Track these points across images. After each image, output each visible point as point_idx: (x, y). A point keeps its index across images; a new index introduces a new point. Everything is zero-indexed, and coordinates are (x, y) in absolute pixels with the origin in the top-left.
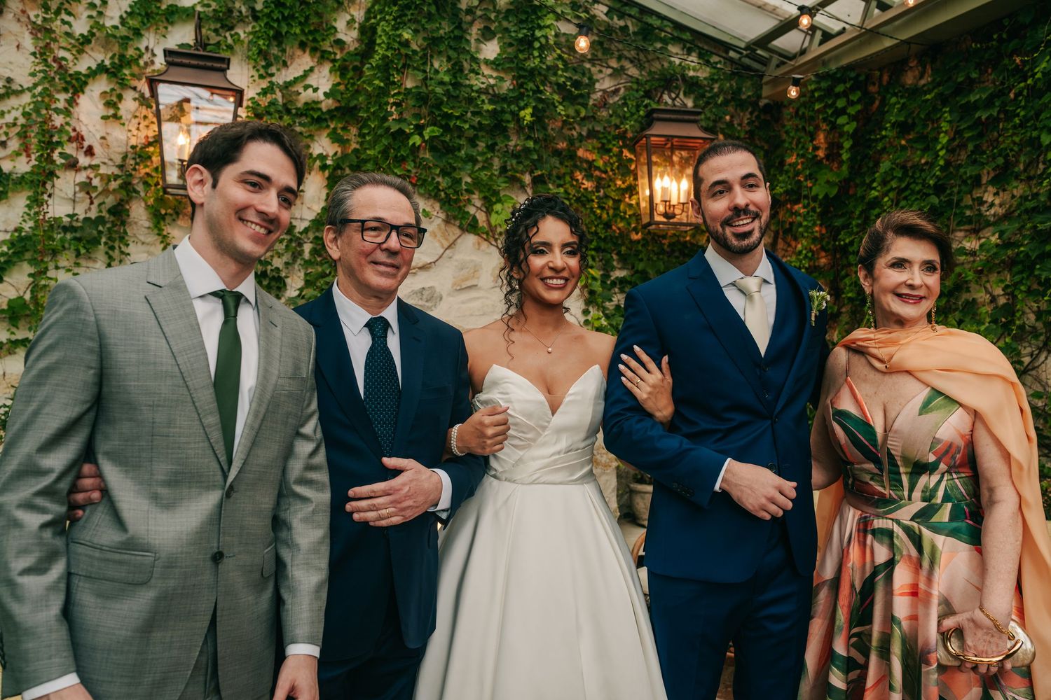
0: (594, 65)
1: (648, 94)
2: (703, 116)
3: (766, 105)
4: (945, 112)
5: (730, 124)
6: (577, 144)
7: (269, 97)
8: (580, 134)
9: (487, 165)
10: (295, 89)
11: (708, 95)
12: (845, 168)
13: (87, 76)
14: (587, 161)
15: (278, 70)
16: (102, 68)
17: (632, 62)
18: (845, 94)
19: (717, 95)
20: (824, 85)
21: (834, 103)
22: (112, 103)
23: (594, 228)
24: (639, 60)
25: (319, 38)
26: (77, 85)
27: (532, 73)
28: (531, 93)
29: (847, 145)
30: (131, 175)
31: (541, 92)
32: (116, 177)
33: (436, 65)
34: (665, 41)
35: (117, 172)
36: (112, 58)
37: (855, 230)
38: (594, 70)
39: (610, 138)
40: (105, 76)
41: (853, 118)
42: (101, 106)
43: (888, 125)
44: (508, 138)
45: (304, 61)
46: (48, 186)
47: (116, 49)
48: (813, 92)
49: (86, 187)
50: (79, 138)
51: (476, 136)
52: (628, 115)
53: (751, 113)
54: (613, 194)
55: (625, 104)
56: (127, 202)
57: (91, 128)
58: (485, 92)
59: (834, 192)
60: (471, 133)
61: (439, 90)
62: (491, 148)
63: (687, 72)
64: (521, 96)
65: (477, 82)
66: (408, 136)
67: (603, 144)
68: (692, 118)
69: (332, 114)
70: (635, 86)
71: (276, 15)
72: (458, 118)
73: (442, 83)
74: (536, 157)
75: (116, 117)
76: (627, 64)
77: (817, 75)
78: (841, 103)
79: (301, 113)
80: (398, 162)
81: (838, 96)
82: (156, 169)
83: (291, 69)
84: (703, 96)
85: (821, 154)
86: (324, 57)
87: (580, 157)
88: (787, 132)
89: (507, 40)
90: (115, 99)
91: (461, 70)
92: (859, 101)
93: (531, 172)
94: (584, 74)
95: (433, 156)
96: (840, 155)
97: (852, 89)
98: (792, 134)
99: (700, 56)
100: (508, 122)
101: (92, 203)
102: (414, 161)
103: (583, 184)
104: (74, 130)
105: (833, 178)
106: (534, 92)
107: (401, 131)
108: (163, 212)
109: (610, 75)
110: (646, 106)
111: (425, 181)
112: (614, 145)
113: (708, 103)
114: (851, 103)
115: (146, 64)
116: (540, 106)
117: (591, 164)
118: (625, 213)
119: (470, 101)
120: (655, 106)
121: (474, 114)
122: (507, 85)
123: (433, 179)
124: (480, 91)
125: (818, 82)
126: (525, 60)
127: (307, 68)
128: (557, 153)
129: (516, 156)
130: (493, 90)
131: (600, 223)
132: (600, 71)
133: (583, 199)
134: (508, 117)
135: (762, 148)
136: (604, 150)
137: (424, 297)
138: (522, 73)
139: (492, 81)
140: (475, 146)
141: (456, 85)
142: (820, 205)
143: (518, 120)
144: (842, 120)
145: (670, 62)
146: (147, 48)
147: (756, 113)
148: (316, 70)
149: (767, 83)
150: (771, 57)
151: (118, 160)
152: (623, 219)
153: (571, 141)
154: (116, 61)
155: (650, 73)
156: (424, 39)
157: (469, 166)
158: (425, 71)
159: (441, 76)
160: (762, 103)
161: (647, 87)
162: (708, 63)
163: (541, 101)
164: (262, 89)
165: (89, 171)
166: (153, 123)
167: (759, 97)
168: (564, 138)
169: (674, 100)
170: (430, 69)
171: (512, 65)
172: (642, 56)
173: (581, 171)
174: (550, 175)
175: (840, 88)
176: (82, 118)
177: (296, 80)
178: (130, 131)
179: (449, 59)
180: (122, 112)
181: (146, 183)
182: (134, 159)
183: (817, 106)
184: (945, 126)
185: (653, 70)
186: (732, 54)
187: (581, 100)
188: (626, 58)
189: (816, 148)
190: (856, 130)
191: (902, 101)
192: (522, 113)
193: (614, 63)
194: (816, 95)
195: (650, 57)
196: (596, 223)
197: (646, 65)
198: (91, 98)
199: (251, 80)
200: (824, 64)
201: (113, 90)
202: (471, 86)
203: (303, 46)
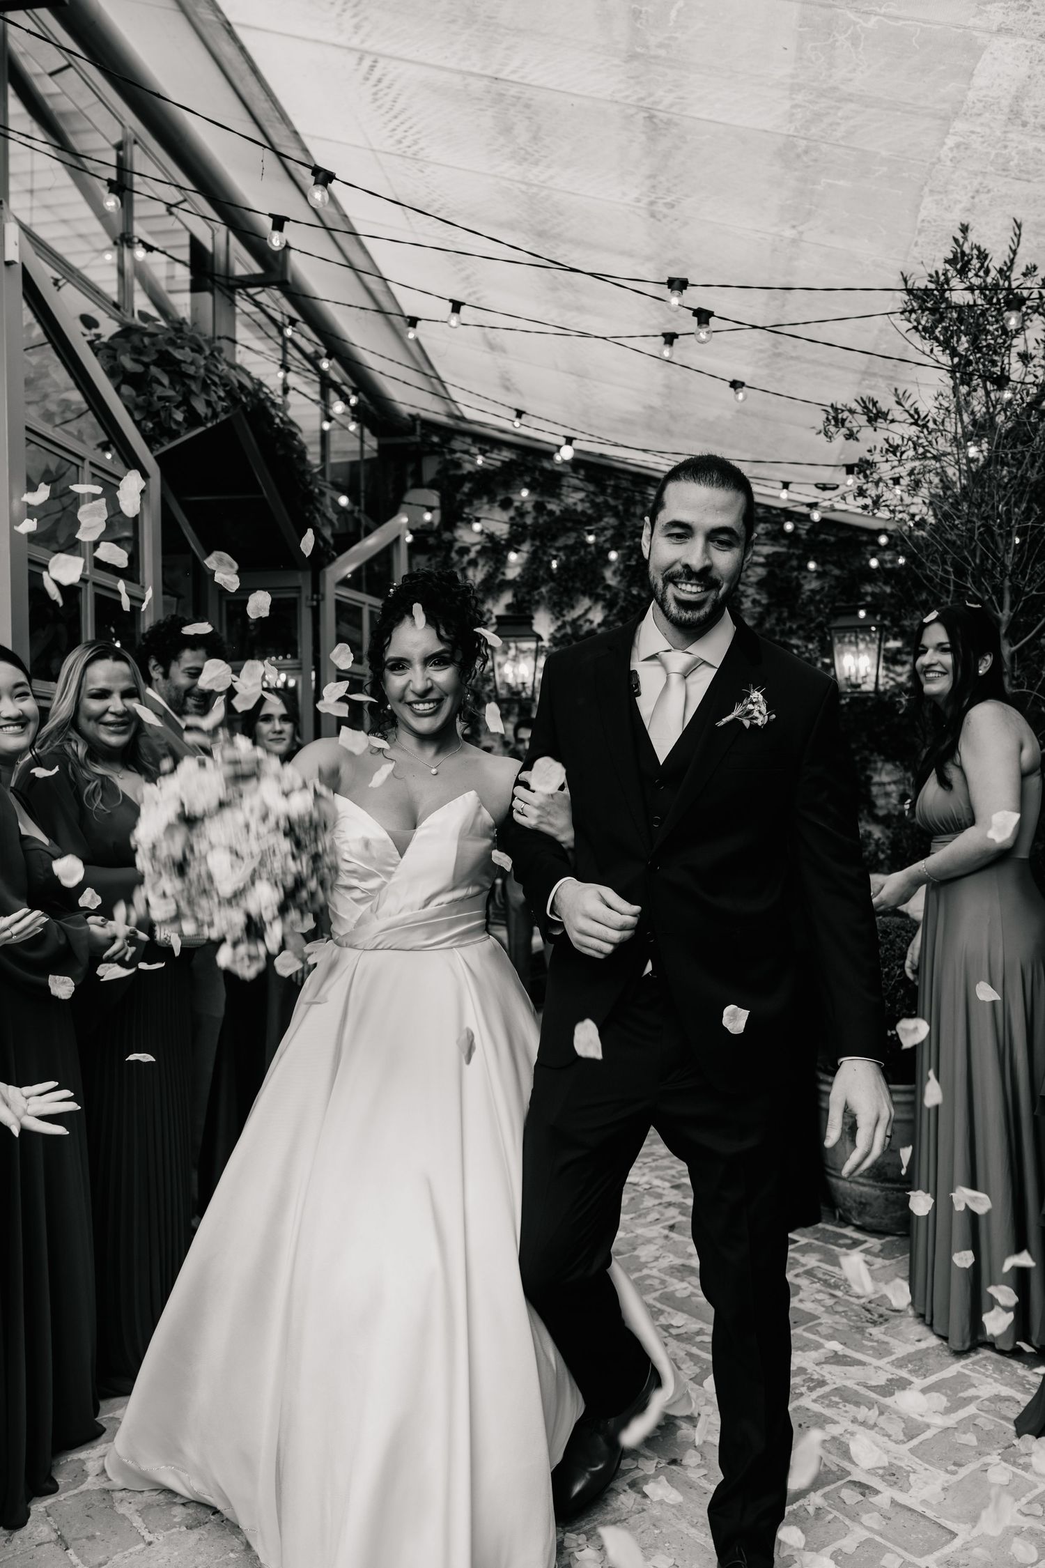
7: (563, 632)
10: (580, 623)
15: (568, 612)
25: (595, 586)
45: (586, 602)
71: (565, 576)
83: (576, 610)
86: (596, 598)
148: (593, 608)
164: (557, 627)
177: (580, 617)
199: (549, 624)
203: (584, 593)
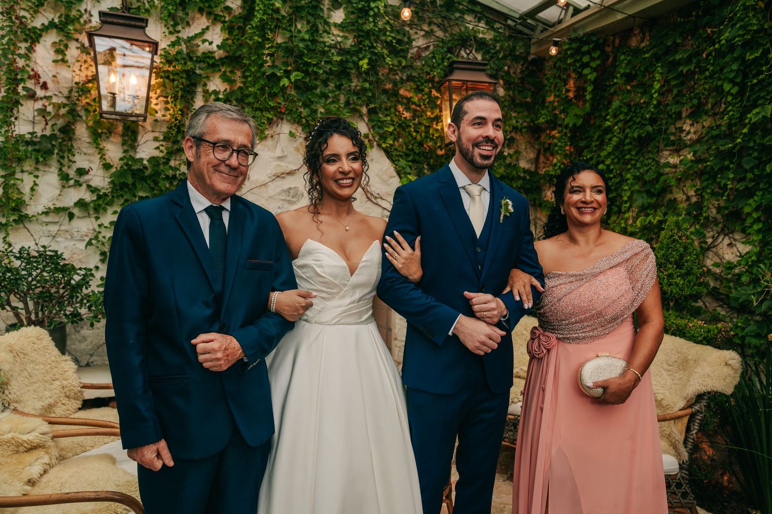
0: (411, 28)
1: (450, 50)
2: (488, 67)
3: (533, 60)
4: (658, 66)
5: (508, 73)
6: (400, 86)
7: (177, 48)
8: (402, 78)
9: (336, 100)
10: (196, 42)
11: (492, 51)
12: (588, 105)
13: (42, 30)
14: (406, 98)
15: (183, 28)
16: (52, 25)
17: (438, 26)
18: (589, 52)
19: (499, 52)
20: (574, 45)
21: (581, 59)
22: (60, 50)
23: (411, 147)
24: (444, 25)
25: (213, 5)
26: (34, 37)
27: (368, 33)
28: (367, 48)
29: (590, 89)
30: (75, 104)
31: (374, 48)
32: (64, 106)
33: (299, 26)
34: (462, 12)
35: (65, 101)
36: (60, 17)
37: (594, 149)
38: (411, 31)
39: (422, 81)
40: (55, 31)
41: (594, 70)
42: (52, 53)
43: (618, 75)
44: (351, 81)
45: (201, 22)
46: (15, 111)
47: (63, 10)
48: (566, 50)
49: (43, 112)
50: (36, 77)
51: (328, 79)
52: (435, 65)
53: (523, 65)
54: (424, 122)
55: (434, 57)
56: (73, 124)
57: (45, 69)
58: (334, 46)
59: (580, 122)
60: (324, 76)
61: (301, 45)
62: (339, 87)
63: (477, 34)
64: (360, 50)
65: (328, 40)
66: (279, 79)
67: (418, 86)
68: (481, 67)
69: (223, 61)
70: (441, 44)
72: (314, 65)
73: (303, 40)
74: (370, 94)
75: (64, 61)
76: (435, 28)
77: (569, 39)
78: (586, 59)
79: (199, 60)
80: (272, 97)
81: (584, 54)
82: (94, 100)
83: (192, 27)
84: (488, 52)
85: (571, 95)
86: (216, 19)
87: (401, 95)
88: (548, 79)
89: (350, 9)
90: (62, 47)
91: (317, 30)
92: (599, 58)
93: (367, 105)
94: (404, 35)
95: (297, 93)
96: (585, 96)
97: (594, 49)
98: (551, 80)
99: (487, 23)
100: (351, 69)
101: (47, 124)
102: (283, 96)
103: (404, 114)
104: (33, 70)
105: (580, 113)
106: (370, 47)
107: (274, 75)
108: (100, 131)
109: (423, 36)
110: (449, 59)
111: (291, 110)
112: (426, 87)
113: (492, 57)
114: (593, 59)
115: (85, 22)
116: (374, 58)
117: (409, 100)
118: (433, 135)
119: (324, 53)
120: (455, 59)
121: (326, 62)
122: (350, 43)
123: (297, 109)
124: (331, 47)
125: (570, 44)
126: (363, 24)
127: (205, 27)
128: (385, 92)
129: (356, 93)
130: (340, 46)
131: (416, 142)
132: (416, 33)
133: (404, 125)
134: (351, 65)
135: (530, 90)
136: (418, 90)
137: (291, 194)
138: (361, 33)
139: (339, 39)
140: (326, 85)
141: (314, 41)
142: (570, 131)
143: (358, 68)
144: (586, 71)
145: (466, 27)
146: (86, 10)
147: (526, 65)
148: (211, 28)
149: (534, 44)
150: (537, 25)
151: (66, 93)
152: (432, 139)
153: (395, 83)
154: (63, 19)
155: (452, 35)
156: (290, 7)
157: (323, 101)
158: (291, 31)
159: (302, 34)
160: (530, 58)
161: (450, 45)
162: (492, 28)
163: (375, 54)
164: (172, 42)
165: (44, 100)
166: (91, 65)
167: (529, 53)
168: (391, 81)
169: (468, 54)
170: (295, 30)
171: (353, 28)
172: (446, 23)
173: (402, 105)
174: (380, 108)
175: (585, 48)
176: (38, 61)
177: (196, 36)
178: (74, 71)
179: (308, 22)
180: (68, 58)
181: (86, 110)
182: (78, 92)
183: (569, 61)
184: (658, 77)
185: (454, 32)
186: (509, 22)
187: (402, 54)
188: (435, 24)
189: (567, 91)
190: (596, 78)
191: (628, 58)
192: (361, 63)
193: (426, 27)
194: (569, 52)
195: (452, 23)
196: (412, 142)
197: (449, 29)
198: (45, 46)
199: (163, 35)
200: (575, 30)
201: (61, 41)
202: (324, 43)
203: (201, 11)
